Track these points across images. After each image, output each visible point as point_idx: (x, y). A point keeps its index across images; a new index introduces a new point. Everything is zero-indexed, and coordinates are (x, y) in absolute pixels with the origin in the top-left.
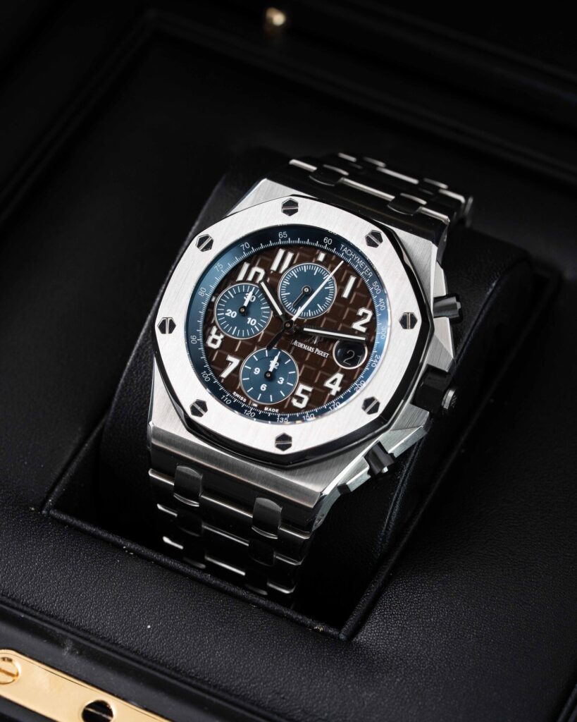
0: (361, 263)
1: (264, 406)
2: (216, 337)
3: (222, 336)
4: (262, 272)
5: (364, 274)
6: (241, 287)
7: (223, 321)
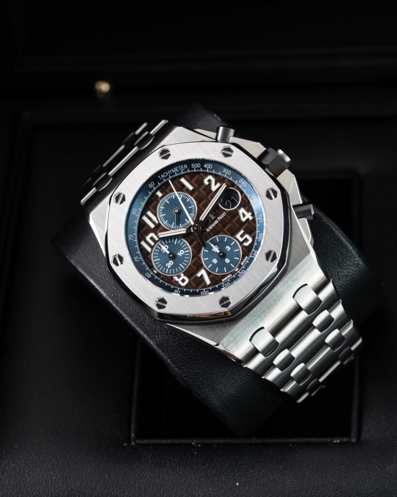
0: (175, 170)
1: (240, 264)
2: (181, 279)
3: (182, 275)
4: (152, 235)
5: (183, 171)
6: (155, 252)
7: (172, 271)
